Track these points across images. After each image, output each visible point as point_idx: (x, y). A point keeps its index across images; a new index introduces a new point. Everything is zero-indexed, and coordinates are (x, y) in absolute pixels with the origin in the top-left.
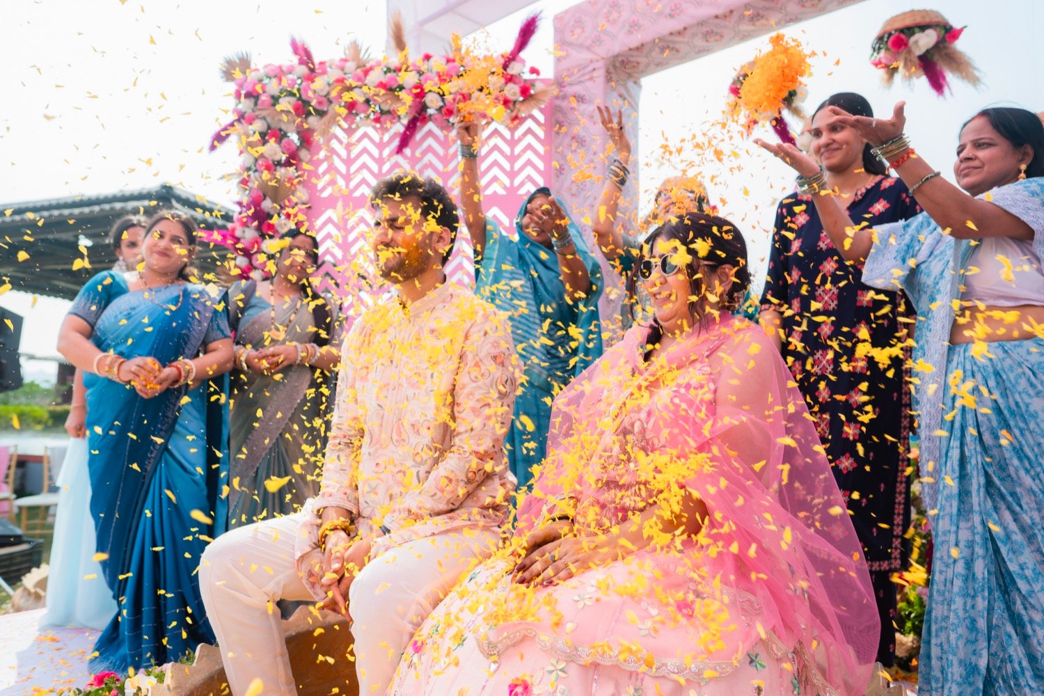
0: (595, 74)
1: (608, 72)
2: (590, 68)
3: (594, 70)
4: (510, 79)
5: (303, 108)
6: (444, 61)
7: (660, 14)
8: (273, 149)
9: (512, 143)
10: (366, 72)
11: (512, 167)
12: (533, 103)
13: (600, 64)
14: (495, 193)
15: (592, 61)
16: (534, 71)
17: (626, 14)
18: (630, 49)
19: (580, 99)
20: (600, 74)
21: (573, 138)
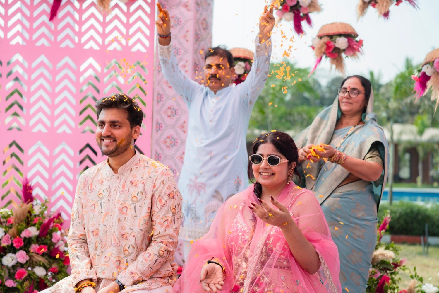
9: (128, 15)
11: (128, 32)
14: (115, 49)
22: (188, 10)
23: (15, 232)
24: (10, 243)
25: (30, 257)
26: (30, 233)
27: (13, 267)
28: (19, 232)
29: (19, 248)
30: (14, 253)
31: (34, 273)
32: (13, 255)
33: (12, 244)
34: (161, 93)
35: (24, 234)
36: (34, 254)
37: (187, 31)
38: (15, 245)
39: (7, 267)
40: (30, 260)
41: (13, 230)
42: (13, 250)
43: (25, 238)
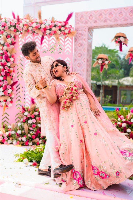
0: (86, 30)
1: (89, 30)
2: (85, 28)
3: (85, 29)
4: (66, 28)
5: (16, 30)
6: (51, 22)
7: (102, 20)
8: (9, 41)
9: (64, 42)
10: (32, 23)
12: (71, 35)
13: (87, 28)
15: (85, 27)
16: (71, 26)
17: (94, 18)
18: (94, 26)
19: (82, 35)
20: (87, 30)
21: (80, 43)
22: (85, 41)
23: (32, 113)
24: (30, 116)
25: (37, 121)
26: (36, 113)
27: (31, 124)
28: (33, 113)
29: (33, 118)
30: (32, 119)
31: (38, 126)
32: (31, 120)
33: (31, 117)
34: (76, 68)
35: (34, 114)
36: (38, 120)
37: (85, 48)
38: (32, 117)
39: (29, 124)
40: (36, 122)
41: (31, 112)
42: (31, 118)
43: (35, 115)
